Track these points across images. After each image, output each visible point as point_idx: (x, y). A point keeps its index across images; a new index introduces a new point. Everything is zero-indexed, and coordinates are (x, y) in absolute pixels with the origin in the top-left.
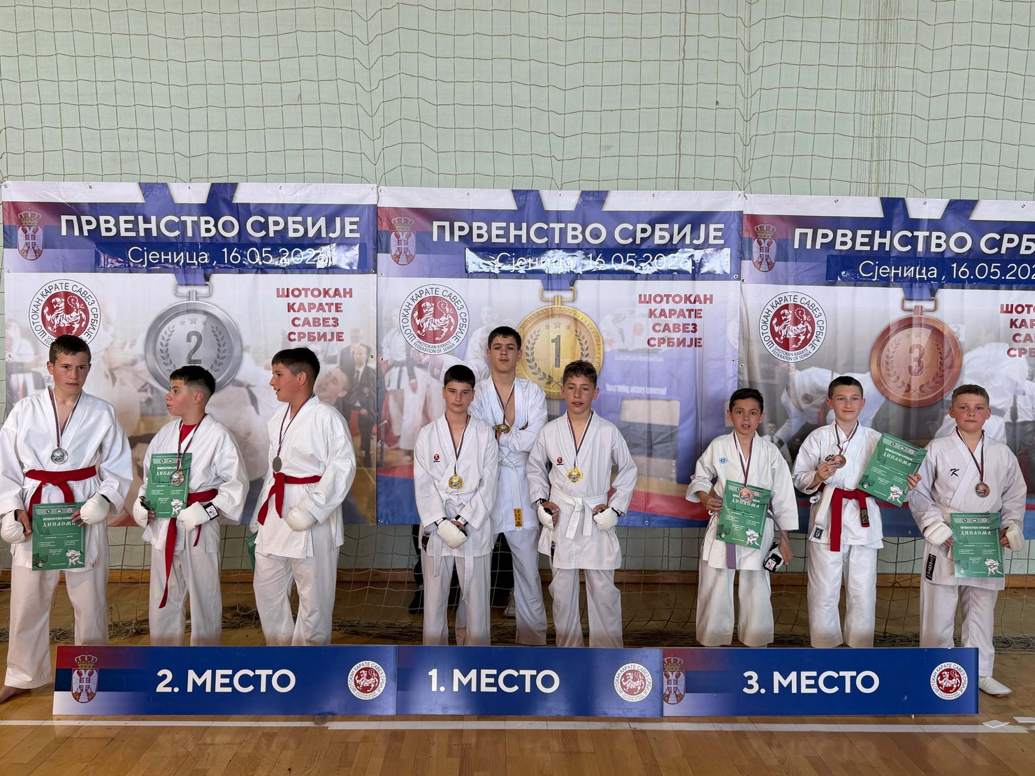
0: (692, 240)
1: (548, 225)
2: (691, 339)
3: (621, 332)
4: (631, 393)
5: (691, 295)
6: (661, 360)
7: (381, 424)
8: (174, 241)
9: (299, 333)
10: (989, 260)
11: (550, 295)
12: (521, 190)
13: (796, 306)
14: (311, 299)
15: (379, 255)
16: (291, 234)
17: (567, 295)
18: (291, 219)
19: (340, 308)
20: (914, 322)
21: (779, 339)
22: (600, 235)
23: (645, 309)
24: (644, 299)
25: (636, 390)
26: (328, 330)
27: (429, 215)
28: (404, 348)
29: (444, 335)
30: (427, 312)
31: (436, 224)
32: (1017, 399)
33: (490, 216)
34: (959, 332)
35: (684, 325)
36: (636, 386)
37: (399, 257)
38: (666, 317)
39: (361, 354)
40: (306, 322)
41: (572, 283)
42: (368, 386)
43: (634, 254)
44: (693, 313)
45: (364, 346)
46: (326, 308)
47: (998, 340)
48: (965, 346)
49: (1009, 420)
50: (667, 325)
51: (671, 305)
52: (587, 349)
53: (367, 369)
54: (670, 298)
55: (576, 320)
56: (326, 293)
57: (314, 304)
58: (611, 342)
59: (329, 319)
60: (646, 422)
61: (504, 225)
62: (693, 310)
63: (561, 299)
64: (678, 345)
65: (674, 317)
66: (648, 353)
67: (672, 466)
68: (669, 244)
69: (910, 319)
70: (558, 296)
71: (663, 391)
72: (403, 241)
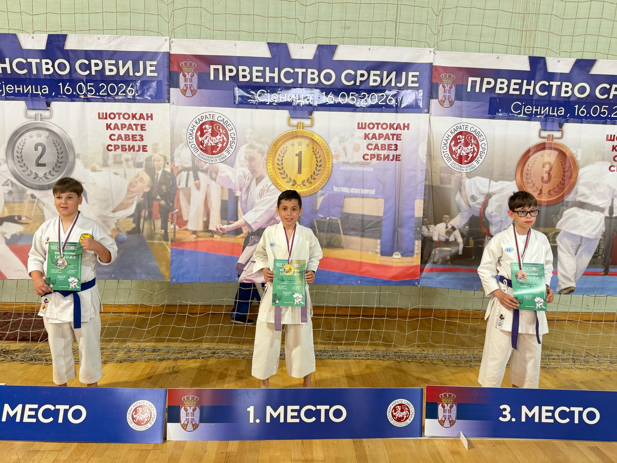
0: (396, 83)
1: (294, 70)
2: (394, 155)
3: (344, 149)
4: (350, 193)
5: (394, 124)
6: (372, 170)
7: (174, 212)
8: (24, 77)
9: (115, 146)
10: (601, 103)
11: (295, 122)
12: (274, 43)
13: (467, 133)
14: (123, 121)
15: (171, 89)
16: (108, 73)
17: (307, 122)
18: (107, 62)
20: (547, 146)
21: (456, 156)
22: (330, 78)
23: (362, 132)
24: (361, 126)
25: (354, 191)
26: (136, 144)
27: (208, 60)
28: (191, 158)
29: (219, 149)
30: (207, 132)
31: (212, 67)
32: (614, 201)
33: (251, 62)
34: (577, 154)
35: (389, 145)
36: (354, 188)
37: (186, 91)
38: (376, 139)
39: (159, 161)
40: (120, 138)
41: (311, 114)
42: (165, 184)
43: (355, 93)
44: (395, 137)
45: (162, 156)
46: (134, 127)
47: (603, 160)
48: (580, 164)
49: (608, 215)
50: (377, 145)
51: (380, 131)
52: (321, 161)
53: (164, 172)
54: (380, 126)
55: (313, 140)
56: (134, 116)
57: (125, 125)
58: (337, 156)
59: (136, 135)
60: (361, 213)
62: (395, 134)
63: (303, 124)
64: (384, 160)
65: (382, 139)
66: (363, 164)
67: (378, 244)
68: (380, 86)
69: (544, 144)
70: (300, 123)
71: (373, 192)
72: (188, 79)
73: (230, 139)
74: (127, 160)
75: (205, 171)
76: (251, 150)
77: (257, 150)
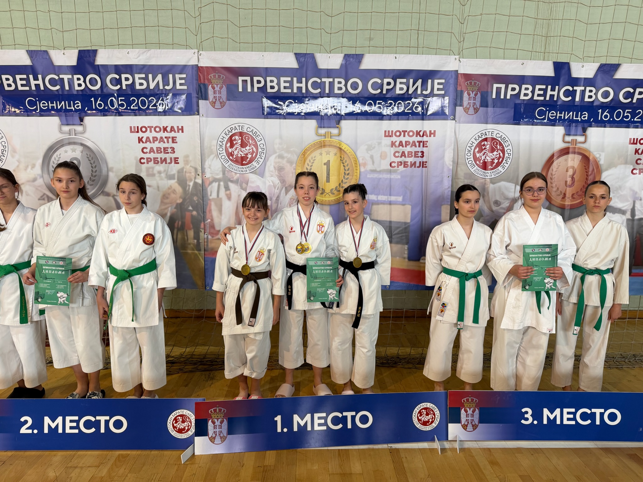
0: (422, 91)
2: (420, 162)
3: (372, 157)
4: (378, 200)
5: (420, 131)
6: (399, 177)
7: (206, 222)
8: (56, 93)
9: (147, 158)
10: (624, 107)
11: (322, 131)
12: (301, 54)
13: (493, 139)
14: (154, 134)
15: (200, 101)
16: (138, 87)
17: (335, 131)
18: (137, 76)
19: (176, 140)
20: (571, 150)
21: (480, 162)
22: (357, 86)
23: (388, 141)
24: (388, 134)
25: (382, 198)
26: (168, 156)
27: (236, 72)
28: (221, 169)
29: (248, 159)
30: (236, 143)
31: (241, 79)
32: (636, 203)
33: (278, 72)
34: (600, 157)
35: (415, 152)
36: (381, 195)
37: (215, 103)
38: (403, 147)
39: (190, 173)
40: (152, 150)
41: (338, 123)
42: (196, 195)
43: (382, 101)
44: (422, 144)
45: (192, 167)
46: (165, 140)
47: (626, 163)
48: (603, 167)
49: (630, 217)
50: (403, 152)
51: (407, 138)
52: (348, 170)
53: (196, 184)
54: (406, 133)
55: (341, 149)
56: (165, 129)
57: (156, 138)
58: (365, 165)
59: (168, 148)
60: (388, 220)
61: (289, 79)
62: (421, 142)
63: (331, 134)
64: (411, 167)
65: (408, 147)
66: (390, 172)
67: (405, 249)
68: (406, 94)
69: (568, 148)
70: (328, 132)
71: (400, 199)
72: (217, 92)
73: (260, 150)
74: (160, 172)
75: (236, 182)
76: (280, 160)
77: (286, 159)
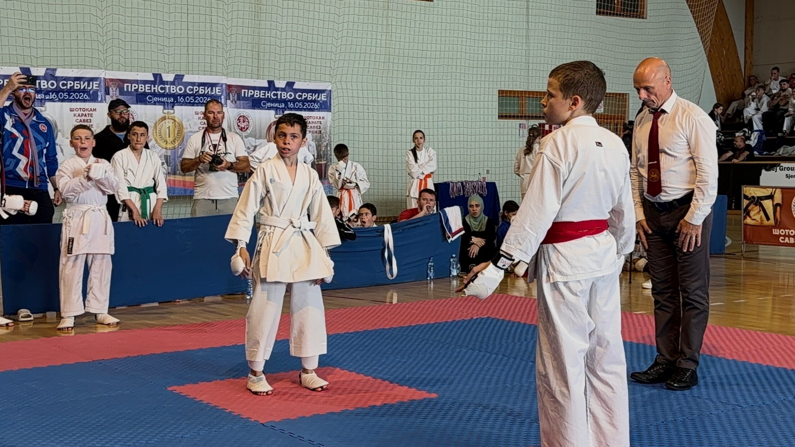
0: (211, 93)
1: (164, 86)
3: (190, 125)
10: (299, 101)
11: (166, 111)
12: (156, 74)
13: (244, 116)
14: (82, 112)
16: (75, 88)
17: (172, 111)
18: (75, 82)
19: (92, 115)
21: (240, 127)
22: (182, 90)
23: (197, 116)
24: (197, 113)
27: (124, 81)
31: (126, 85)
37: (113, 96)
41: (173, 107)
43: (193, 97)
46: (87, 115)
56: (87, 110)
58: (187, 128)
61: (150, 85)
68: (204, 94)
72: (115, 91)
